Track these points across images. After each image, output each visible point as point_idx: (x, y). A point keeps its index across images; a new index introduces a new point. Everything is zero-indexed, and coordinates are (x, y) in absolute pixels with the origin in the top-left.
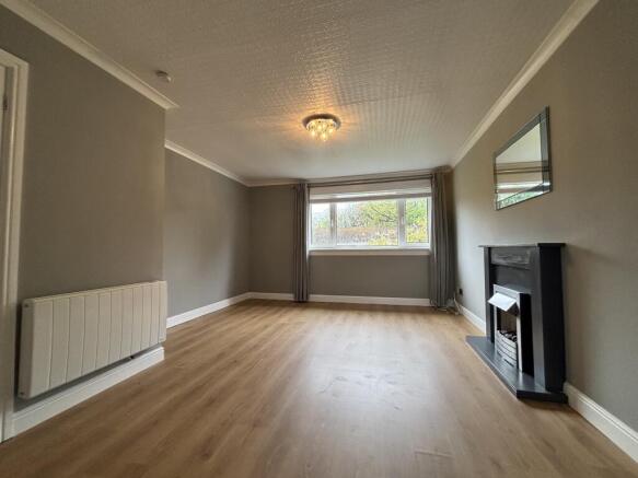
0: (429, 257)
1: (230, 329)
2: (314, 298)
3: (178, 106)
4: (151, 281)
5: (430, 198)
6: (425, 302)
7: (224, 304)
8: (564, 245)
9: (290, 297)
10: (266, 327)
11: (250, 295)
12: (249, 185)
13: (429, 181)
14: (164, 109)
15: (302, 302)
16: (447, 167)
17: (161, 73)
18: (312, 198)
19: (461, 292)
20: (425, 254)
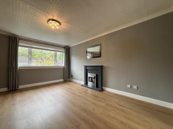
0: (64, 68)
8: (103, 66)
13: (64, 48)
16: (69, 46)
19: (72, 76)
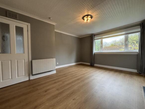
1: (71, 69)
2: (95, 65)
3: (56, 24)
4: (52, 58)
5: (140, 33)
6: (135, 71)
7: (74, 64)
9: (89, 64)
10: (79, 70)
11: (81, 63)
12: (80, 38)
14: (54, 25)
15: (92, 66)
17: (50, 18)
18: (95, 38)
20: (136, 54)
